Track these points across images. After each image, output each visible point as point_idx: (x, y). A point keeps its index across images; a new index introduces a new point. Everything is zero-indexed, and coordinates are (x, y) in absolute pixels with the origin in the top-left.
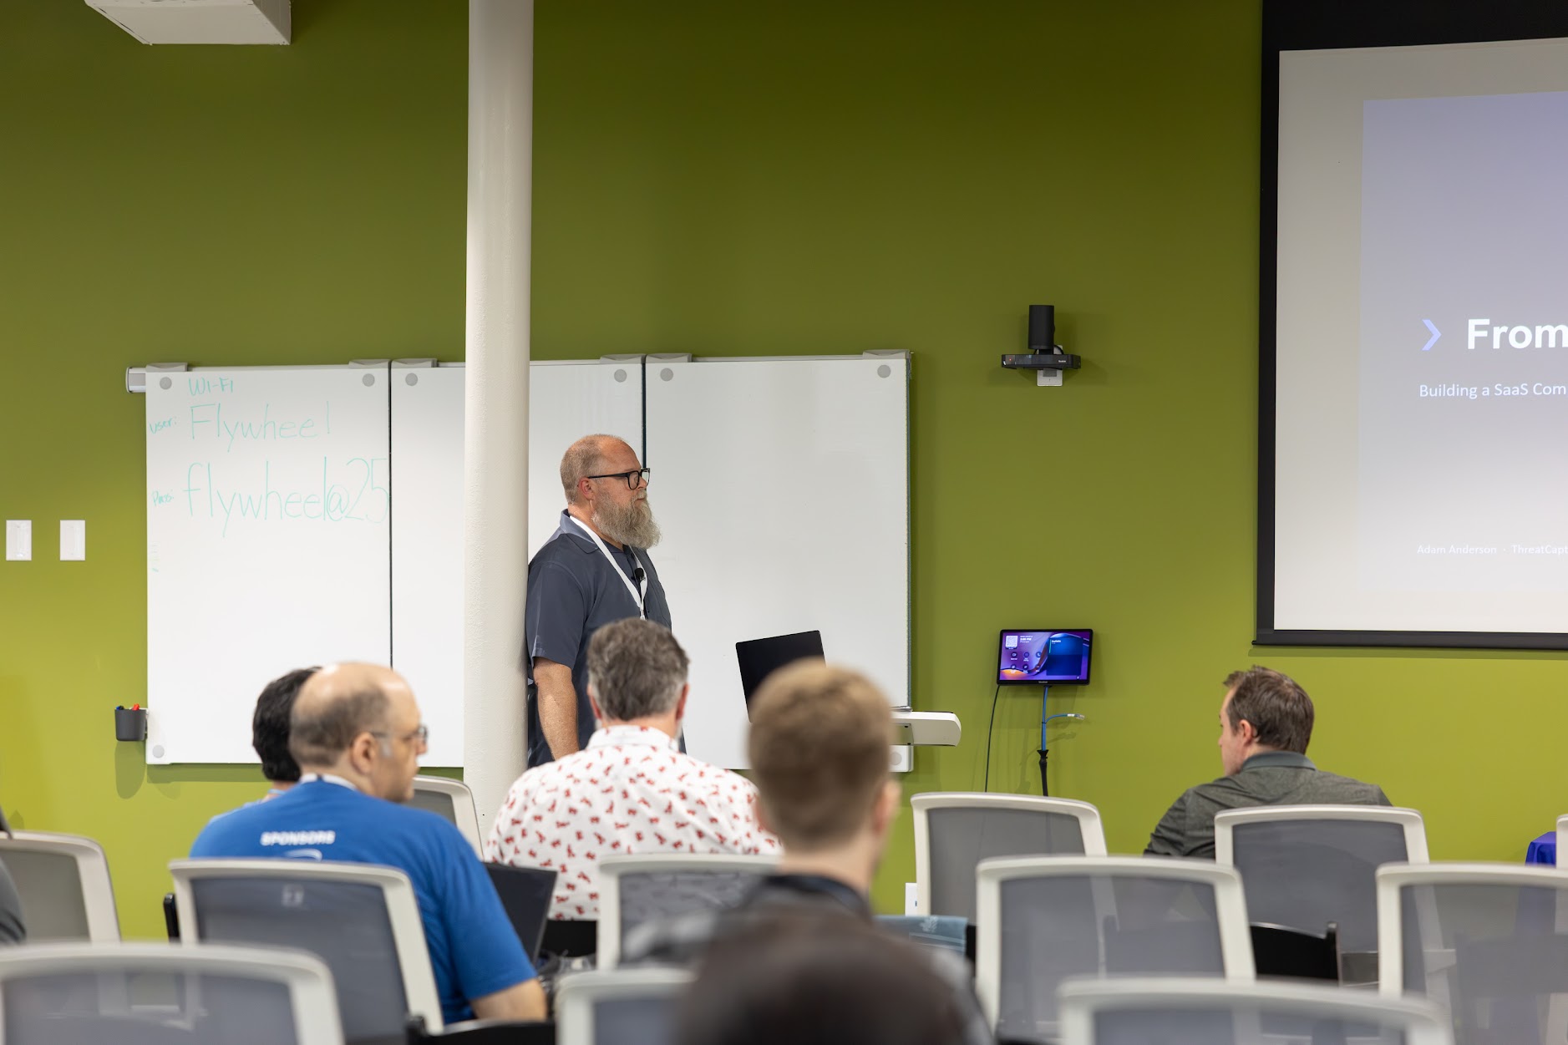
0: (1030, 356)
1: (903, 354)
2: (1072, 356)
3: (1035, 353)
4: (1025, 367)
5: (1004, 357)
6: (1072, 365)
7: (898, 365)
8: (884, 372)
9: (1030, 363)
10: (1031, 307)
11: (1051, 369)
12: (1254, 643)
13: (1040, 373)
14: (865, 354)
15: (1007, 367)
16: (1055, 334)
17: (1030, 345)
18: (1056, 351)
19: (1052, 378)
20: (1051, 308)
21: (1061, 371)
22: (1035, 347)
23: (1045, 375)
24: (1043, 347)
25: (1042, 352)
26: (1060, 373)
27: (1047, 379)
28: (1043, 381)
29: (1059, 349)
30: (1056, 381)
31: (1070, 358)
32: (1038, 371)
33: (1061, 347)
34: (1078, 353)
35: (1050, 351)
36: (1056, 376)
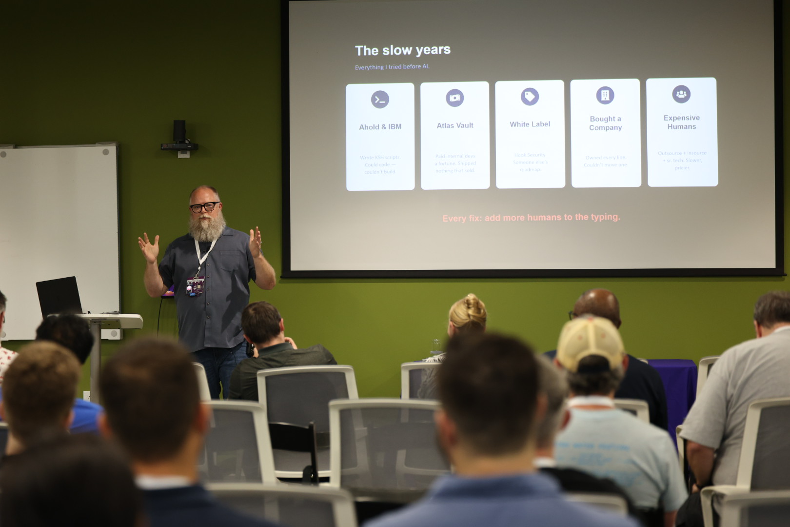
0: (174, 145)
1: (115, 144)
2: (195, 144)
3: (177, 143)
4: (172, 150)
5: (162, 145)
6: (194, 149)
7: (112, 149)
8: (106, 152)
9: (174, 148)
10: (175, 121)
11: (184, 151)
12: (281, 277)
14: (97, 144)
15: (164, 149)
16: (186, 134)
17: (174, 140)
18: (187, 142)
19: (185, 154)
20: (184, 122)
22: (176, 140)
23: (182, 153)
24: (180, 140)
25: (180, 142)
26: (188, 152)
27: (183, 155)
28: (181, 156)
29: (188, 140)
30: (187, 156)
31: (193, 145)
32: (178, 152)
33: (189, 140)
34: (197, 143)
35: (184, 142)
36: (186, 153)
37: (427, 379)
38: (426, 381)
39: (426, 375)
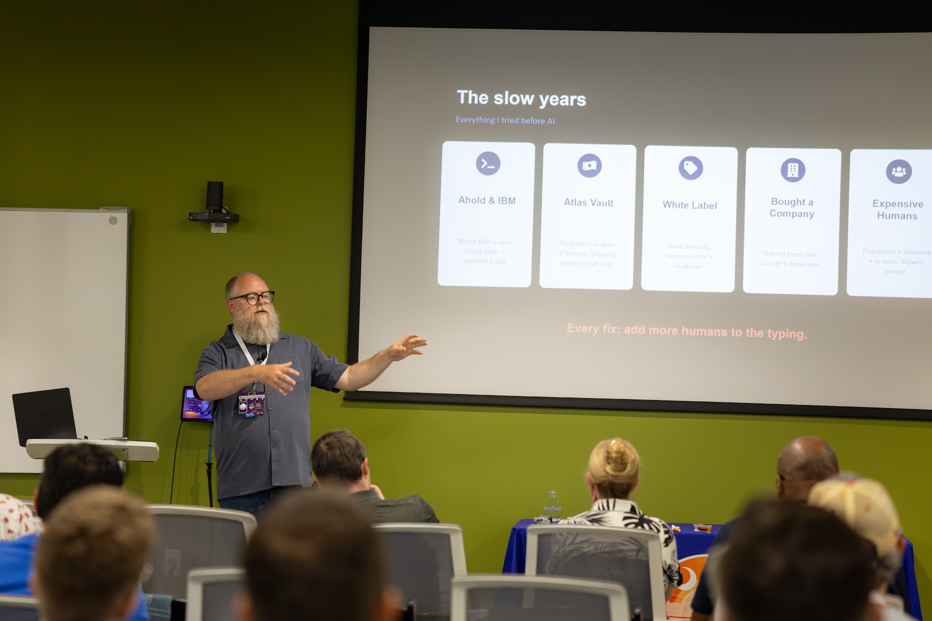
0: (207, 214)
1: (126, 209)
2: (234, 214)
3: (210, 212)
4: (204, 221)
5: (190, 214)
6: (233, 220)
7: (122, 217)
8: (113, 221)
9: (207, 218)
10: (209, 183)
11: (220, 222)
13: (213, 225)
14: (101, 209)
15: (193, 220)
16: (224, 199)
17: (207, 208)
18: (224, 211)
19: (221, 228)
20: (221, 183)
21: (226, 224)
22: (210, 208)
23: (216, 226)
24: (215, 208)
25: (214, 211)
27: (217, 228)
28: (215, 229)
29: (226, 209)
30: (223, 230)
31: (232, 215)
32: (212, 223)
34: (237, 213)
35: (220, 211)
36: (223, 226)
37: (559, 549)
38: (557, 553)
39: (558, 543)
